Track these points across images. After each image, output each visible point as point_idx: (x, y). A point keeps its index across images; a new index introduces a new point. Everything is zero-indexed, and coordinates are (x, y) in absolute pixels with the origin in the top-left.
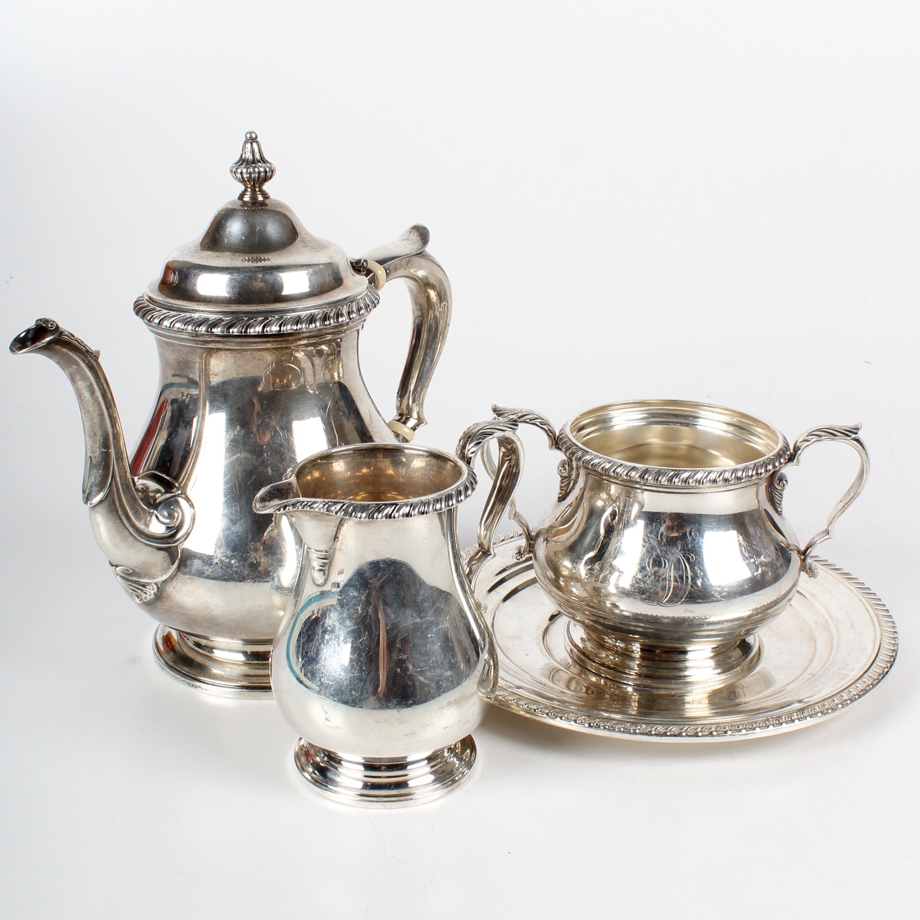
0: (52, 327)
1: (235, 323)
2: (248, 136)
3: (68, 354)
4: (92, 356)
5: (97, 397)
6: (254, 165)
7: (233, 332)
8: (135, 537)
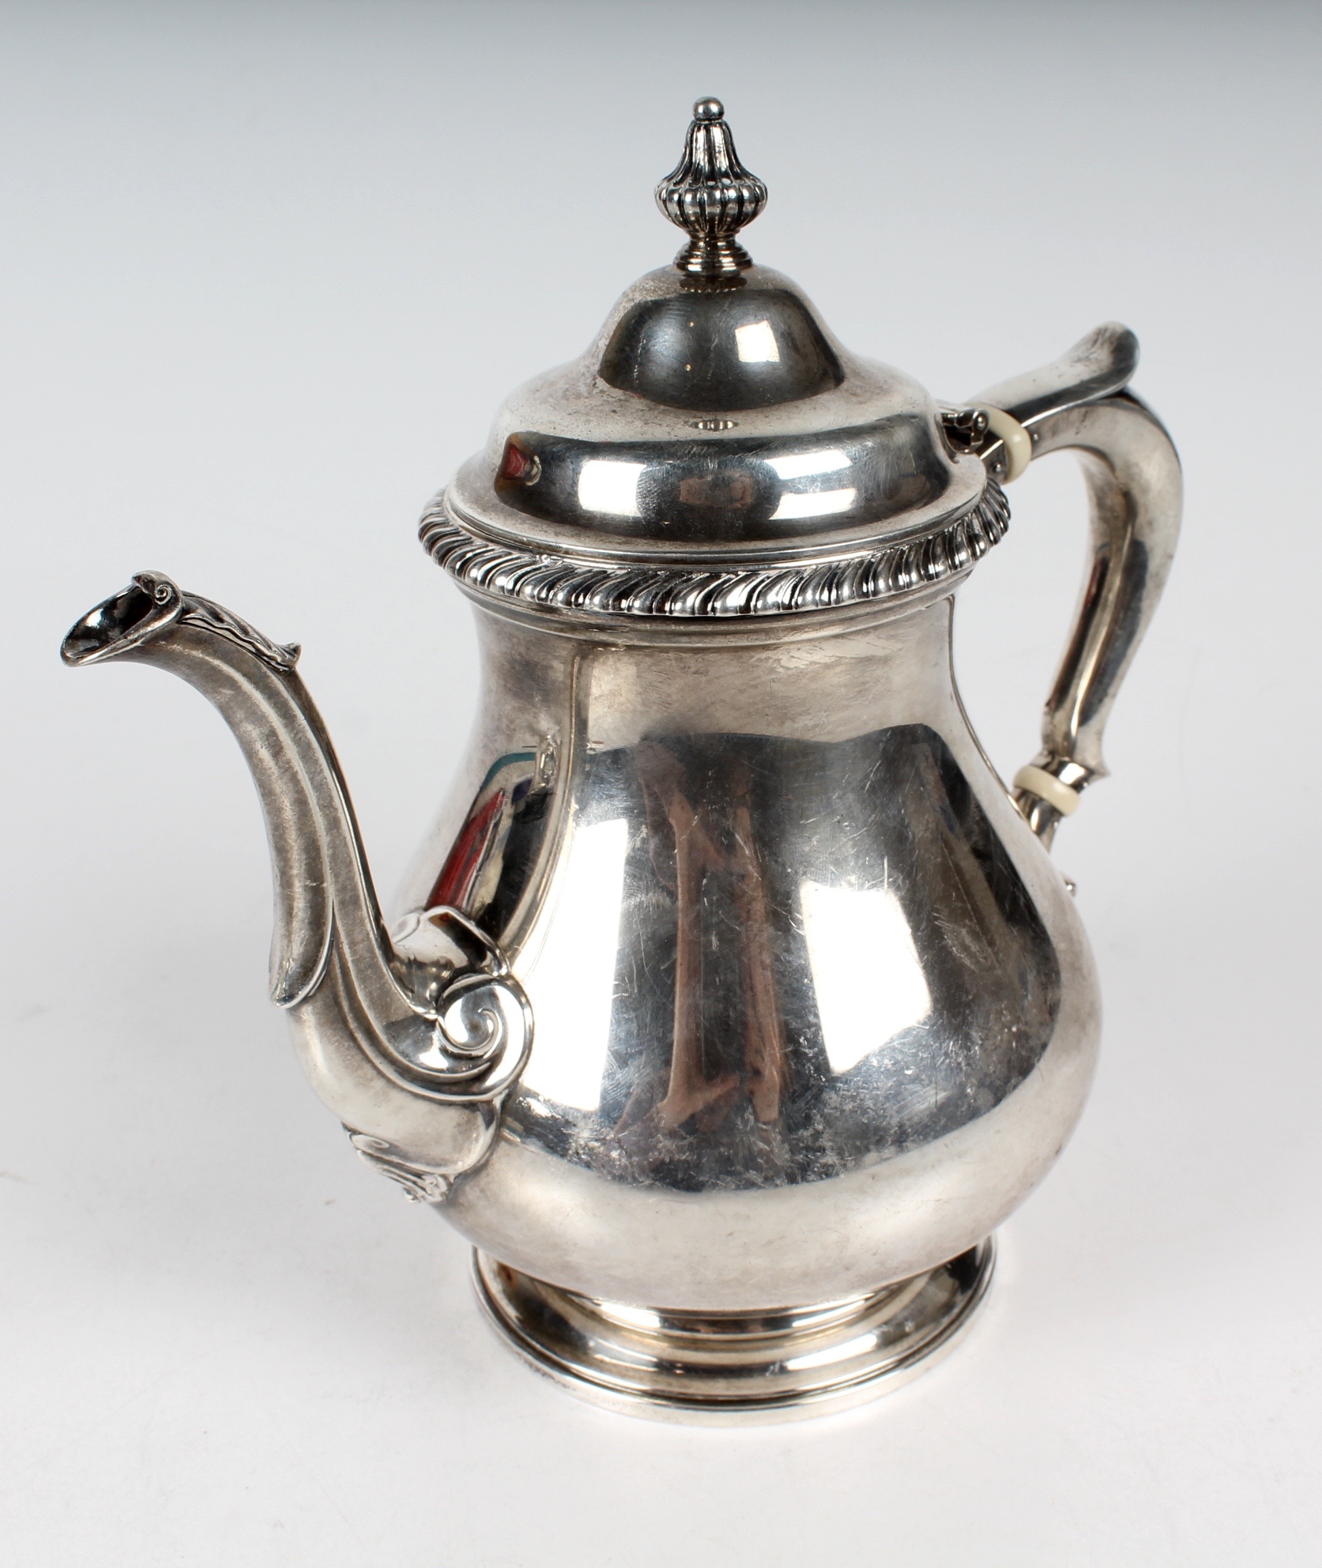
0: (161, 599)
1: (637, 585)
2: (701, 110)
3: (208, 663)
4: (273, 663)
5: (289, 762)
6: (711, 183)
7: (629, 608)
8: (389, 1080)
